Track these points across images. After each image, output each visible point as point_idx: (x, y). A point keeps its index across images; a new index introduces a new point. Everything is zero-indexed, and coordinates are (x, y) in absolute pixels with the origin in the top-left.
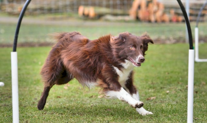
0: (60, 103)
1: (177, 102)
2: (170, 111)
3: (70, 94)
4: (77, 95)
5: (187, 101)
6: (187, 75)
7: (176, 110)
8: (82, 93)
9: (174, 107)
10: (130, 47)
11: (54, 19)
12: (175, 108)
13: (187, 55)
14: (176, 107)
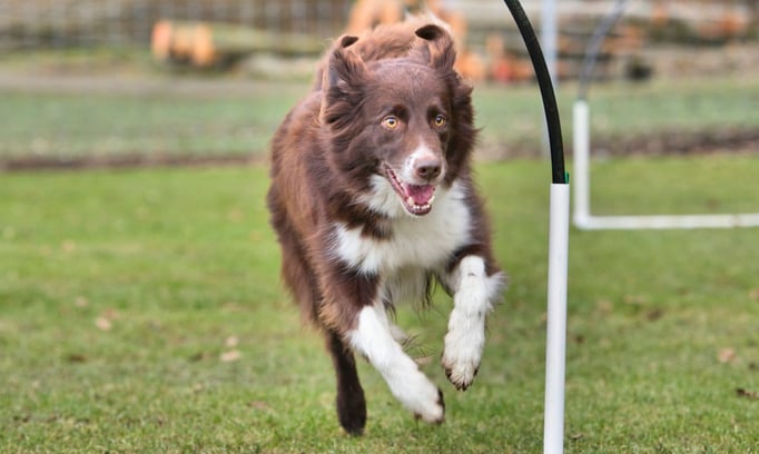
0: (80, 379)
1: (508, 377)
2: (483, 408)
3: (120, 347)
4: (144, 352)
5: (544, 371)
6: (545, 277)
7: (505, 405)
8: (162, 344)
9: (497, 394)
10: (382, 120)
11: (65, 70)
12: (502, 400)
13: (545, 202)
14: (504, 393)
